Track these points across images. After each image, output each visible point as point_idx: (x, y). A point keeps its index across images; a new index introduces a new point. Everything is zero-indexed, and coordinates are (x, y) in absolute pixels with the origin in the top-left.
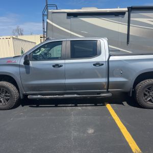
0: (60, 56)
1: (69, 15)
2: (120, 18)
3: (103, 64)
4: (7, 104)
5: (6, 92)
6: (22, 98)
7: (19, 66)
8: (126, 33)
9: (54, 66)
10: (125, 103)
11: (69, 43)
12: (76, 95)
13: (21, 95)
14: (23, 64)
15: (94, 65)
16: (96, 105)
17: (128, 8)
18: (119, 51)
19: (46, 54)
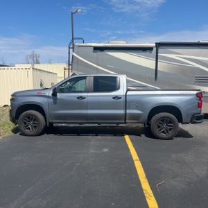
0: (83, 90)
1: (96, 49)
2: (147, 53)
3: (120, 98)
4: (35, 131)
5: (35, 120)
6: (48, 125)
7: (48, 97)
8: (155, 68)
9: (78, 98)
10: (143, 136)
11: (92, 79)
12: (96, 125)
13: (48, 123)
14: (51, 95)
15: (114, 98)
16: (115, 135)
17: (156, 44)
18: (147, 86)
19: (71, 87)
